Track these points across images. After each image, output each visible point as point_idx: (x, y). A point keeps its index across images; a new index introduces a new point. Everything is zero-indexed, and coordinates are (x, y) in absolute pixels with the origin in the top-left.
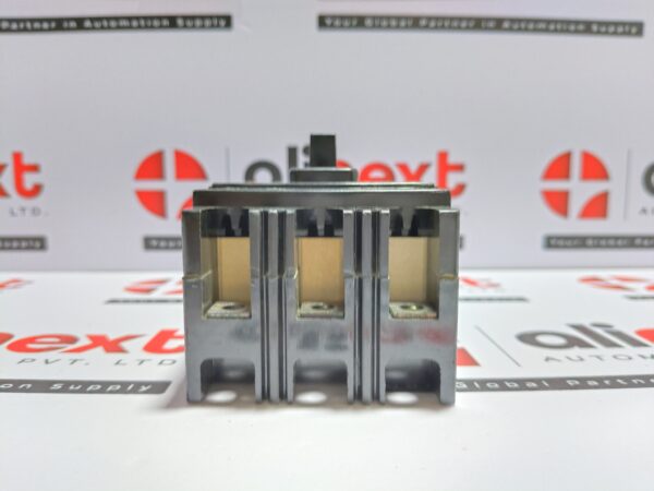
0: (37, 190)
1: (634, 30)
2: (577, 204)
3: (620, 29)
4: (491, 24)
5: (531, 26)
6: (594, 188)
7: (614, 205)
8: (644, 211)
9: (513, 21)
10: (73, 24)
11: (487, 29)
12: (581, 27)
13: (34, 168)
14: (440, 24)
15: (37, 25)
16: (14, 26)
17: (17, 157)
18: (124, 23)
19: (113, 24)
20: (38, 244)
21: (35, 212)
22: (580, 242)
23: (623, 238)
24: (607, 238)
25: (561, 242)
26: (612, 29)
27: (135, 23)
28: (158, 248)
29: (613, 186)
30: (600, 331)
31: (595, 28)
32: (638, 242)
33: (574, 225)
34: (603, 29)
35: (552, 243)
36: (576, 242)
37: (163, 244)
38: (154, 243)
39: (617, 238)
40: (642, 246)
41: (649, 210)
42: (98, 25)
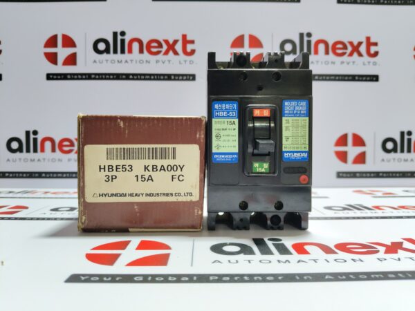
1: (374, 79)
2: (351, 157)
5: (328, 78)
6: (359, 150)
7: (368, 158)
10: (124, 77)
12: (350, 78)
15: (107, 77)
16: (97, 77)
18: (148, 77)
19: (142, 77)
22: (353, 175)
23: (374, 173)
24: (366, 173)
25: (344, 175)
26: (364, 79)
27: (152, 77)
29: (368, 149)
30: (357, 206)
31: (356, 78)
32: (381, 174)
33: (350, 167)
35: (340, 175)
39: (370, 173)
40: (382, 177)
41: (385, 160)
42: (135, 77)
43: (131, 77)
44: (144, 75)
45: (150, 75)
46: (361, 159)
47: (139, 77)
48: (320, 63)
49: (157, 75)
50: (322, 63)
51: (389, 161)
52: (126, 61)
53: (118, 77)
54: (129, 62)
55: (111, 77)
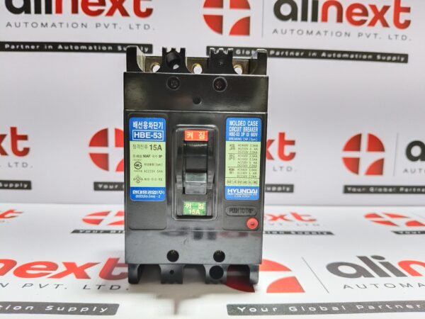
0: (26, 151)
3: (394, 58)
4: (314, 54)
5: (339, 56)
6: (376, 156)
7: (387, 167)
8: (406, 171)
9: (328, 52)
10: (50, 47)
11: (312, 57)
12: (370, 57)
13: (25, 138)
14: (282, 53)
15: (27, 47)
16: (13, 47)
17: (13, 130)
18: (84, 47)
19: (77, 48)
20: (26, 186)
21: (25, 165)
22: (366, 190)
23: (393, 187)
25: (354, 190)
26: (389, 58)
27: (90, 48)
28: (102, 189)
29: (387, 156)
30: (376, 262)
31: (379, 57)
32: (402, 189)
33: (362, 179)
34: (384, 58)
35: (347, 190)
36: (364, 189)
37: (106, 187)
38: (100, 186)
39: (389, 187)
40: (404, 192)
41: (409, 170)
42: (66, 48)
43: (60, 47)
44: (79, 44)
45: (87, 44)
46: (377, 168)
47: (71, 47)
48: (329, 34)
49: (97, 44)
50: (332, 34)
51: (413, 172)
52: (54, 25)
53: (41, 47)
54: (58, 25)
55: (33, 47)
